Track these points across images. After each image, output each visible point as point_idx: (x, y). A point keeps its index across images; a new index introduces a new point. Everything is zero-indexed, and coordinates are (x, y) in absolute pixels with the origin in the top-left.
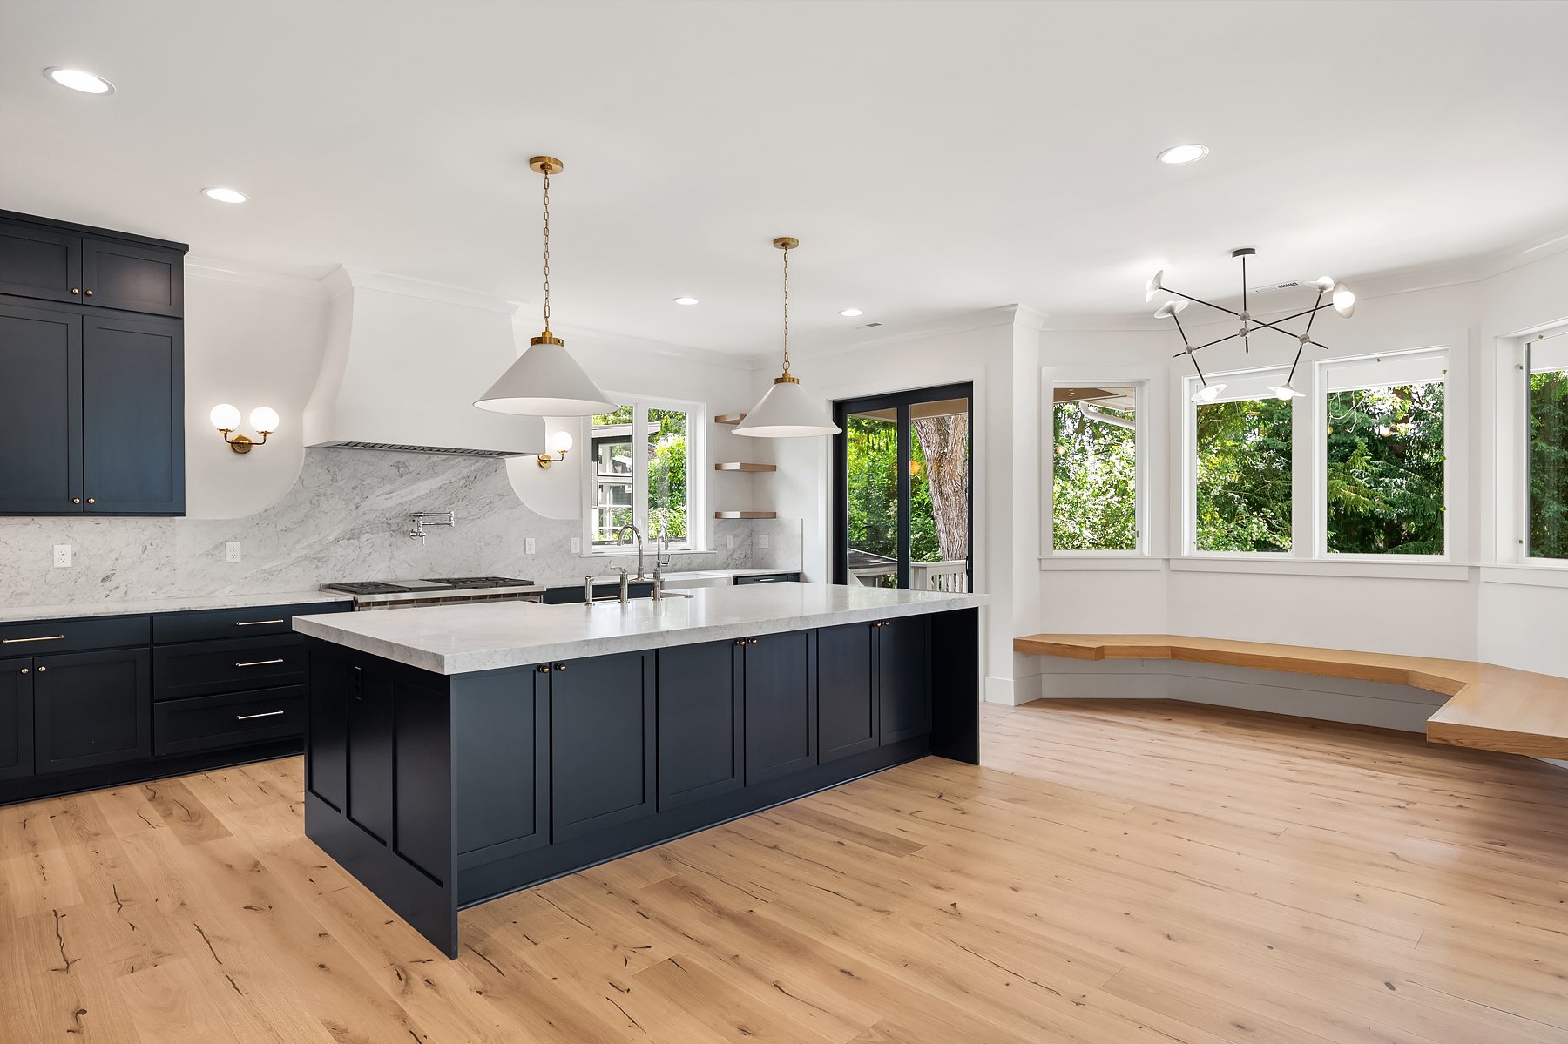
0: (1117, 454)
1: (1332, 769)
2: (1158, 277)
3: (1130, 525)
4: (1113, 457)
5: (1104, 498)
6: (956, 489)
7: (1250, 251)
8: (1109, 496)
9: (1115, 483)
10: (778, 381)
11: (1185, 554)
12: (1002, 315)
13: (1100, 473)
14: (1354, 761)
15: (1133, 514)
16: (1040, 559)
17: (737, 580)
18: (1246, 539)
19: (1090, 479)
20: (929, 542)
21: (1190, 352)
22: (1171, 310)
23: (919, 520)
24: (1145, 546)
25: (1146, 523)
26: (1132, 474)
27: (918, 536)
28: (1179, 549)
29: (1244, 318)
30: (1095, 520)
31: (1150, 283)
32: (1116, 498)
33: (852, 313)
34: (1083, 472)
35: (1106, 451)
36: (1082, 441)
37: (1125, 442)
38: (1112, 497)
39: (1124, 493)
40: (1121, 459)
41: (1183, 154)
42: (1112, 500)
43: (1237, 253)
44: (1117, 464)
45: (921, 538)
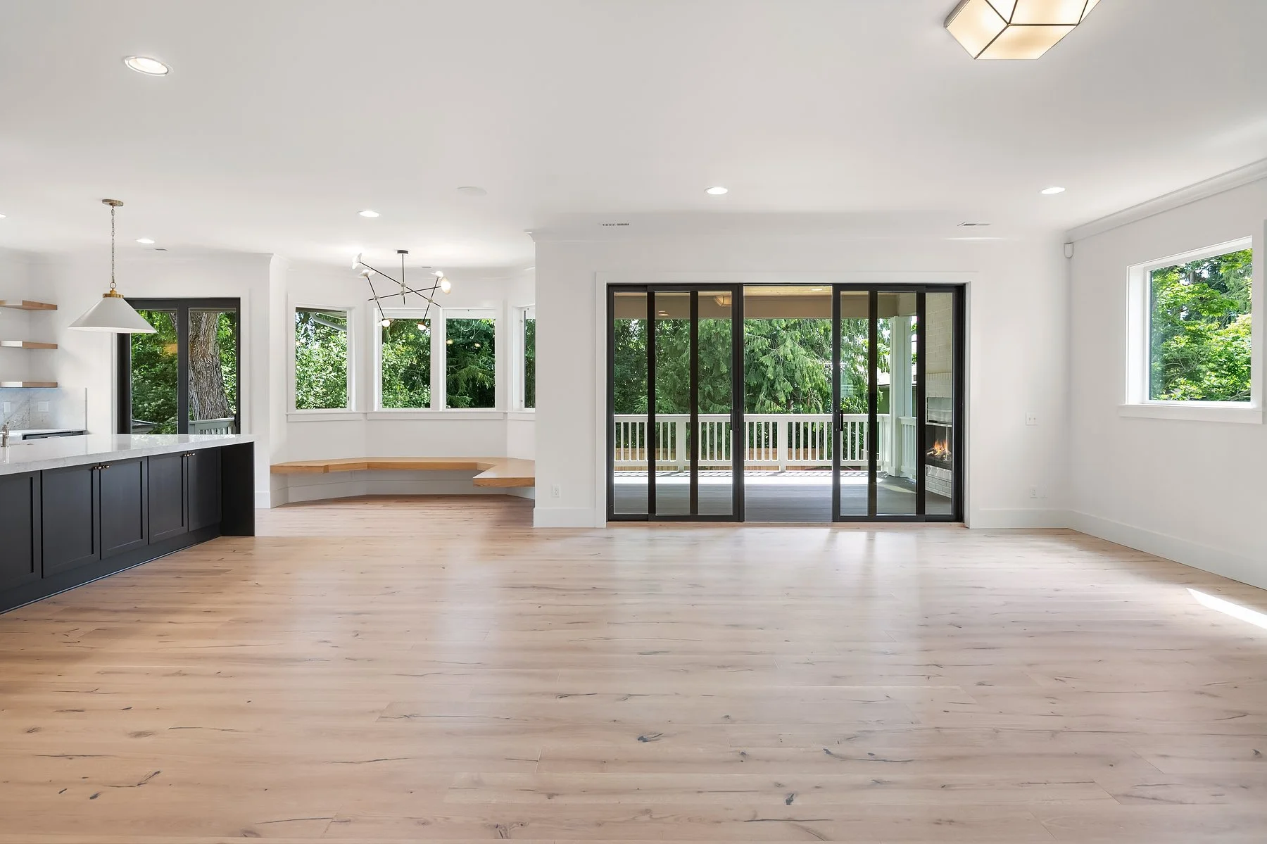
0: (334, 342)
1: (442, 512)
2: (360, 256)
3: (343, 393)
4: (331, 344)
5: (325, 374)
6: (208, 365)
7: (406, 252)
8: (328, 372)
9: (332, 363)
10: (106, 295)
11: (376, 409)
12: (262, 260)
13: (321, 355)
14: (453, 508)
15: (345, 385)
16: (287, 415)
17: (25, 437)
18: (420, 403)
19: (315, 358)
20: (170, 408)
21: (376, 299)
22: (366, 275)
23: (160, 388)
24: (353, 405)
25: (353, 391)
26: (345, 356)
27: (160, 402)
28: (372, 406)
29: (403, 286)
30: (318, 389)
31: (355, 259)
32: (333, 374)
33: (146, 241)
34: (308, 352)
35: (325, 340)
36: (306, 329)
37: (339, 332)
38: (330, 373)
39: (339, 370)
40: (337, 345)
41: (369, 214)
42: (331, 375)
43: (400, 252)
44: (334, 349)
45: (163, 404)
